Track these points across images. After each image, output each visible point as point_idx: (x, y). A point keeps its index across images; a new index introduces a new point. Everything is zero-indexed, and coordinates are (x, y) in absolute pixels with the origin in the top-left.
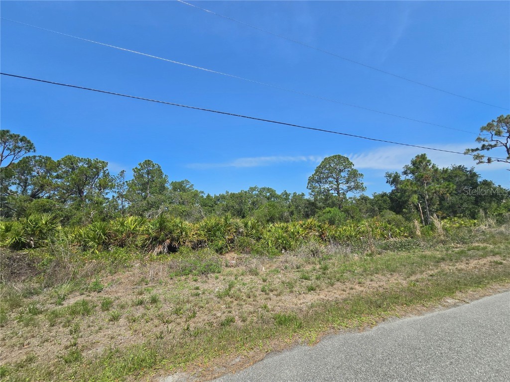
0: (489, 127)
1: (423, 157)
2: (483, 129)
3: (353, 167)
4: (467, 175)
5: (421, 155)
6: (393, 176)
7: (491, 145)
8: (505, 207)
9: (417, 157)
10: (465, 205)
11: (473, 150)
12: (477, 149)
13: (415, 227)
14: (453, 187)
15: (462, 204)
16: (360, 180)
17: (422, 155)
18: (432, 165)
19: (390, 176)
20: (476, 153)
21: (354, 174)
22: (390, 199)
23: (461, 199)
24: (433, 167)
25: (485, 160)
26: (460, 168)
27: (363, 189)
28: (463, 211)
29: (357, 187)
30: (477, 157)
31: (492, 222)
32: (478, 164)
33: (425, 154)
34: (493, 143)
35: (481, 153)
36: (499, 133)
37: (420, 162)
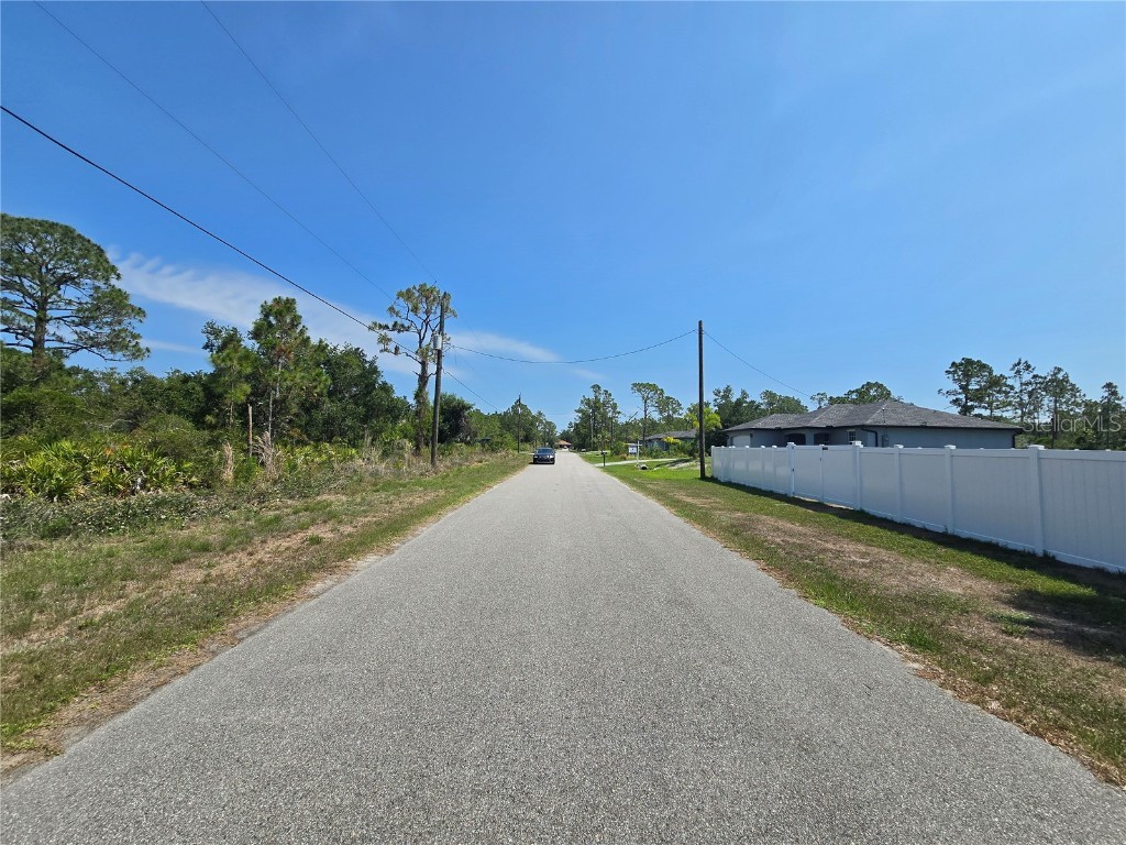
0: (408, 295)
1: (289, 305)
2: (400, 295)
3: (113, 281)
4: (364, 368)
5: (285, 298)
6: (224, 334)
7: (403, 326)
8: (402, 431)
9: (277, 301)
10: (349, 422)
11: (380, 326)
12: (387, 327)
13: (223, 461)
14: (326, 380)
15: (344, 420)
16: (131, 323)
17: (288, 300)
18: (300, 327)
19: (216, 332)
20: (383, 332)
21: (115, 304)
22: (204, 390)
23: (344, 409)
24: (302, 332)
25: (391, 347)
26: (357, 353)
27: (137, 353)
28: (343, 434)
29: (115, 343)
30: (384, 340)
31: (375, 454)
32: (381, 351)
33: (294, 300)
34: (407, 324)
35: (390, 334)
36: (415, 310)
37: (280, 315)
